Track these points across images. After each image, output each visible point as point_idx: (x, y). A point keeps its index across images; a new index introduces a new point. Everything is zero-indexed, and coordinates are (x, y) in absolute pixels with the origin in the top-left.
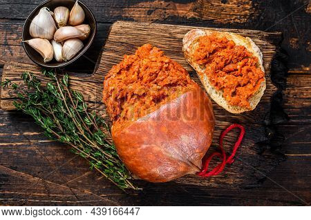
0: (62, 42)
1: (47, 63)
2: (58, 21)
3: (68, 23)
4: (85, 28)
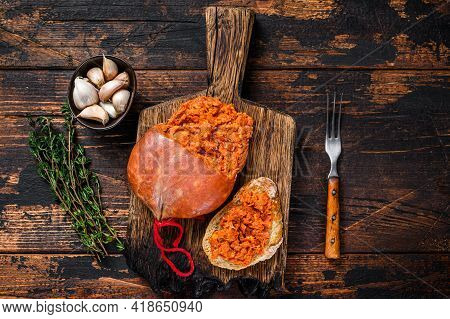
0: (109, 100)
1: (107, 125)
2: (96, 82)
3: (106, 80)
4: (123, 76)
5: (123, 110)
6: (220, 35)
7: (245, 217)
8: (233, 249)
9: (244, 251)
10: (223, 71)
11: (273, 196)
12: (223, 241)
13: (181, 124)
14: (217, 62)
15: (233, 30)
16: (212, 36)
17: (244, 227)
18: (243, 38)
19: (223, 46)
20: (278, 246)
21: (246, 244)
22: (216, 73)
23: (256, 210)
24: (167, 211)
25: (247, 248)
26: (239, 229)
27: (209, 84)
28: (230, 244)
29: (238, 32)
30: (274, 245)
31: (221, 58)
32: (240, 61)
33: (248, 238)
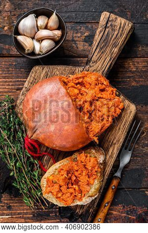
0: (40, 40)
3: (46, 28)
4: (58, 33)
5: (44, 52)
6: (106, 33)
7: (77, 171)
8: (61, 190)
9: (68, 195)
10: (99, 58)
11: (101, 162)
12: (56, 183)
13: (77, 84)
14: (98, 50)
15: (116, 33)
16: (101, 31)
17: (74, 178)
18: (121, 41)
19: (105, 41)
20: (93, 198)
21: (71, 190)
22: (94, 58)
23: (86, 168)
24: (37, 135)
25: (71, 194)
26: (70, 179)
27: (87, 64)
28: (61, 187)
29: (119, 35)
30: (91, 197)
31: (101, 49)
32: (114, 55)
33: (74, 186)
